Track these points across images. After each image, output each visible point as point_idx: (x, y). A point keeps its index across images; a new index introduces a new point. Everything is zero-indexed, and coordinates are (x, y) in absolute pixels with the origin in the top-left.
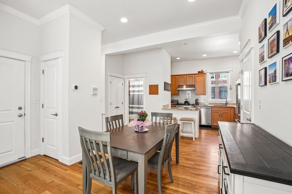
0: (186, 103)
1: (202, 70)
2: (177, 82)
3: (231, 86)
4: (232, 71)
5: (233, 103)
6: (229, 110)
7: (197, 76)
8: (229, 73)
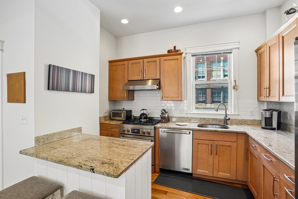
0: (143, 117)
1: (175, 47)
2: (126, 74)
3: (235, 81)
4: (238, 48)
5: (240, 118)
6: (235, 140)
7: (165, 60)
8: (232, 55)
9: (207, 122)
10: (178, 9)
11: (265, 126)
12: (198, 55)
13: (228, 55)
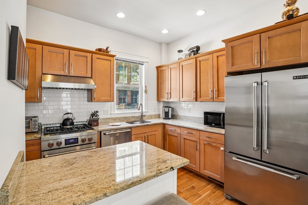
4: (148, 62)
6: (157, 129)
7: (97, 58)
8: (144, 66)
9: (128, 120)
10: (121, 15)
11: (165, 117)
12: (121, 60)
13: (140, 65)
